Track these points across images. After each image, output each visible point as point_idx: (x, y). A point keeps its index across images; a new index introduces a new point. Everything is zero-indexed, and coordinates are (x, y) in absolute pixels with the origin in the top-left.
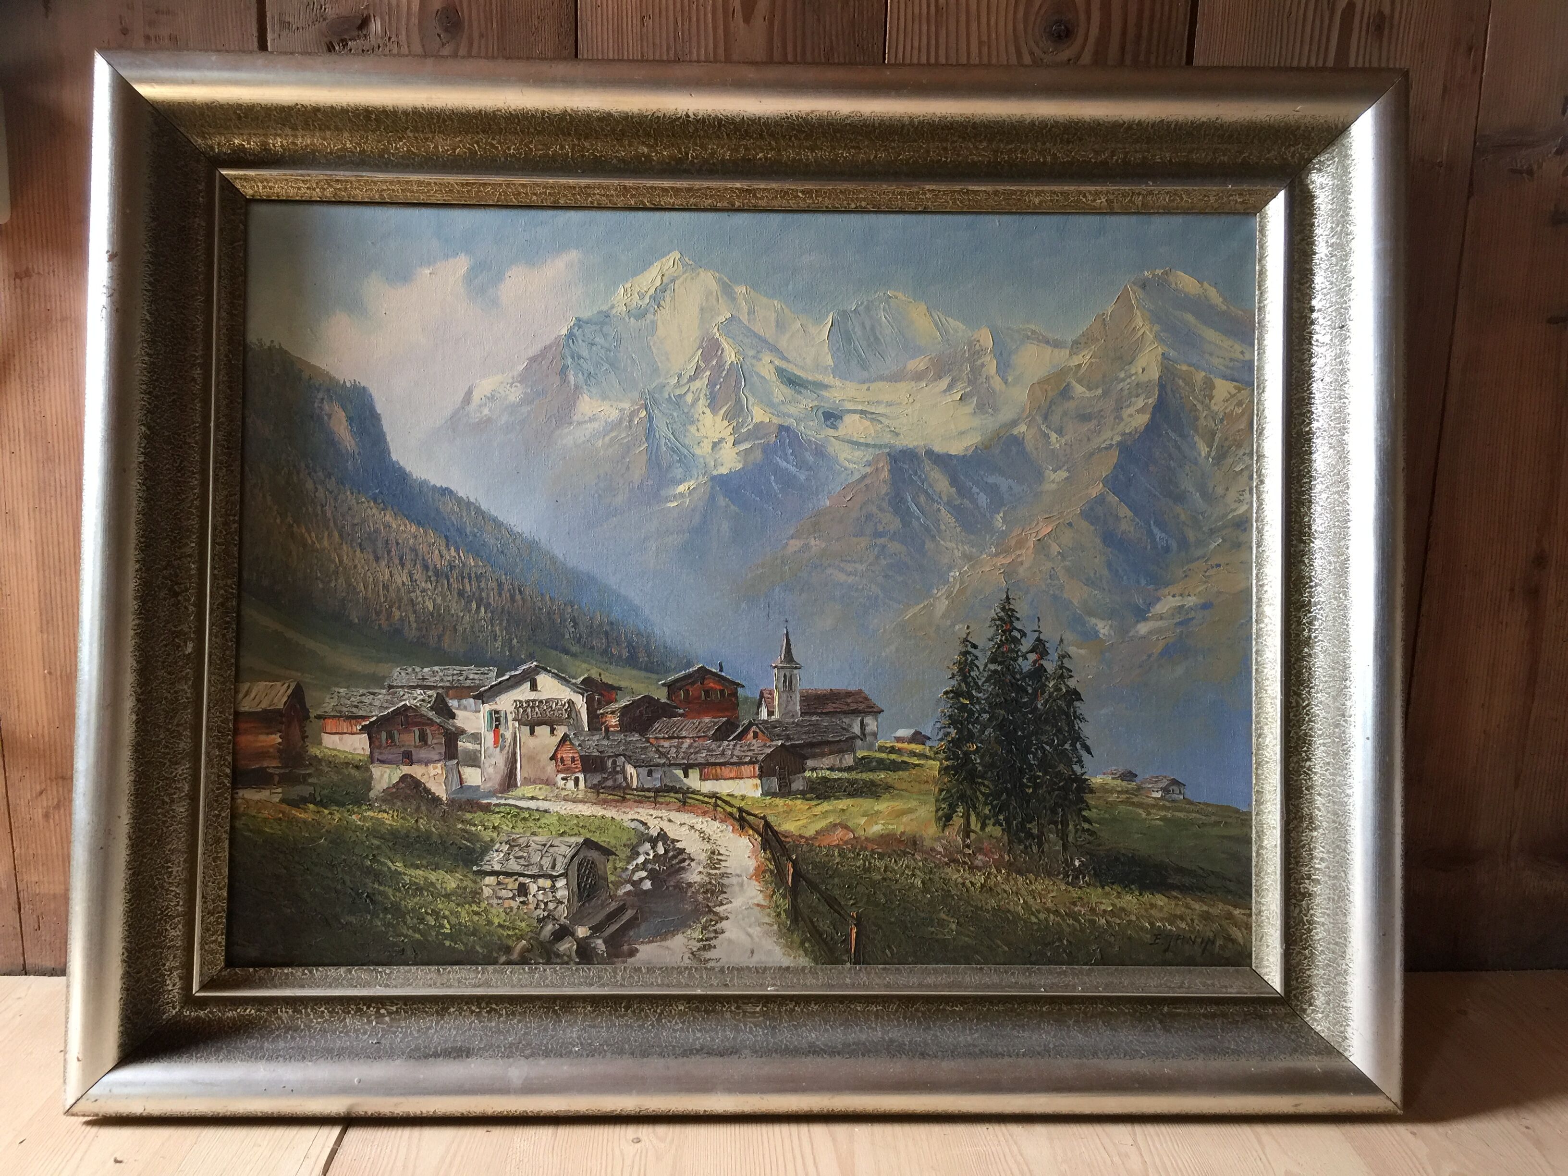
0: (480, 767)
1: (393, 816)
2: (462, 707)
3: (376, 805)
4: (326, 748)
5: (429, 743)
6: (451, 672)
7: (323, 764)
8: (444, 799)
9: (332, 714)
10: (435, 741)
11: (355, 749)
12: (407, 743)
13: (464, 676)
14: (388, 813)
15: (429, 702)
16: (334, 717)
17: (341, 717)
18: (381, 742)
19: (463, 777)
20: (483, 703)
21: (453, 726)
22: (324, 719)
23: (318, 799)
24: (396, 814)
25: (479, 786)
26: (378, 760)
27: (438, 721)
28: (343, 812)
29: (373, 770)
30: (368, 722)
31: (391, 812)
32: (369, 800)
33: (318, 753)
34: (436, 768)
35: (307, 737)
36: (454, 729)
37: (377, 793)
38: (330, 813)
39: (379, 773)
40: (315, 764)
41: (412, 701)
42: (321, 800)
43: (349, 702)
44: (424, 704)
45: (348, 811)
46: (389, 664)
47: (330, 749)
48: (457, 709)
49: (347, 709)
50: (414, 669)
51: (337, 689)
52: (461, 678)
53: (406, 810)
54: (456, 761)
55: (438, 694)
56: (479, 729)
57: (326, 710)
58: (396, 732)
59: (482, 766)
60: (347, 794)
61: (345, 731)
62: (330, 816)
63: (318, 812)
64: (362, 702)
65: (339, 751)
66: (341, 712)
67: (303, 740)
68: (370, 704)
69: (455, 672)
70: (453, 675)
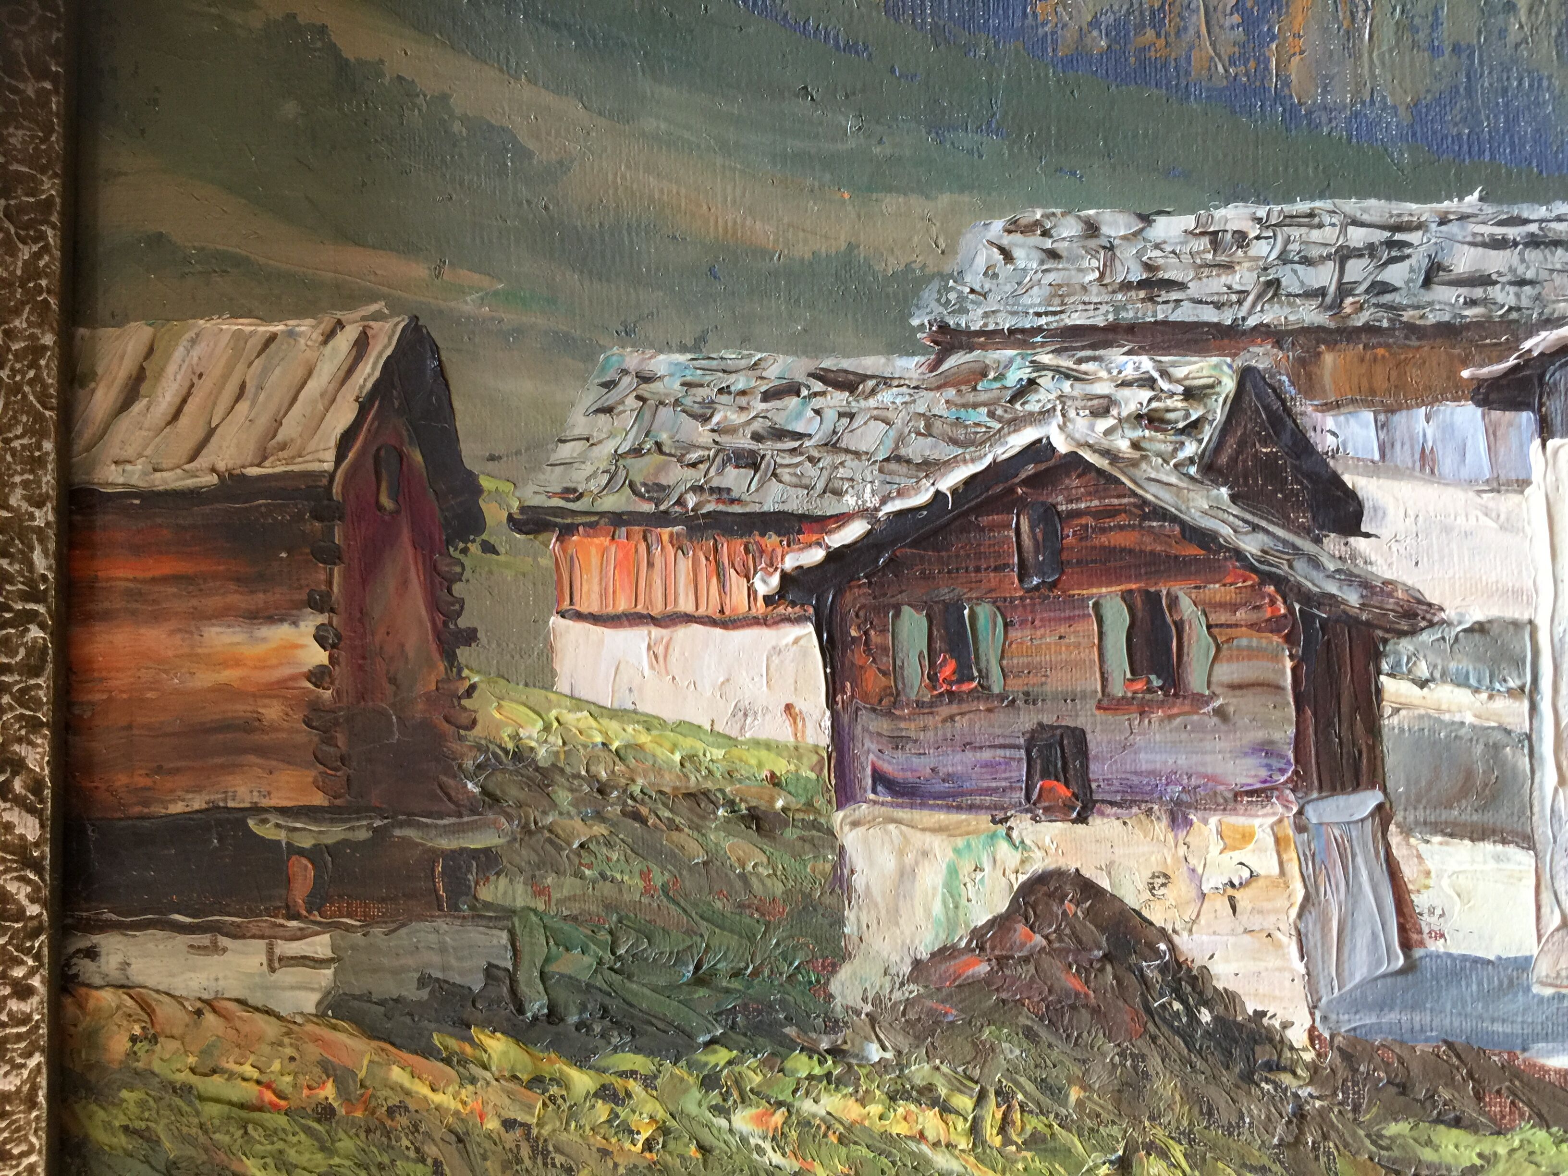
0: (1527, 841)
1: (975, 1129)
2: (1402, 456)
3: (874, 1053)
4: (578, 703)
5: (1195, 680)
6: (1329, 234)
7: (564, 797)
8: (1298, 1036)
9: (610, 503)
10: (1225, 672)
11: (743, 713)
12: (1057, 682)
13: (1418, 259)
14: (945, 1109)
15: (1195, 426)
16: (618, 519)
17: (663, 519)
18: (896, 672)
19: (1420, 901)
20: (1545, 431)
21: (1349, 578)
22: (567, 531)
23: (536, 1006)
24: (992, 1113)
25: (1524, 965)
26: (879, 778)
27: (1251, 545)
28: (679, 1087)
29: (850, 839)
30: (817, 555)
31: (964, 1102)
32: (833, 1025)
33: (531, 732)
34: (1247, 837)
35: (470, 637)
36: (1353, 598)
37: (877, 982)
38: (605, 1093)
39: (888, 862)
40: (514, 793)
41: (1081, 425)
42: (554, 1015)
43: (702, 434)
44: (1159, 442)
45: (709, 1082)
46: (945, 199)
47: (598, 711)
48: (1373, 469)
49: (695, 476)
50: (1092, 229)
51: (632, 360)
52: (1395, 274)
53: (1056, 1093)
54: (1372, 799)
55: (1246, 375)
56: (1517, 594)
57: (578, 478)
58: (984, 611)
59: (1543, 830)
60: (700, 980)
61: (686, 605)
62: (602, 1111)
63: (537, 1081)
64: (779, 434)
65: (649, 723)
66: (657, 491)
67: (450, 657)
68: (832, 445)
69: (1357, 237)
70: (1344, 255)
